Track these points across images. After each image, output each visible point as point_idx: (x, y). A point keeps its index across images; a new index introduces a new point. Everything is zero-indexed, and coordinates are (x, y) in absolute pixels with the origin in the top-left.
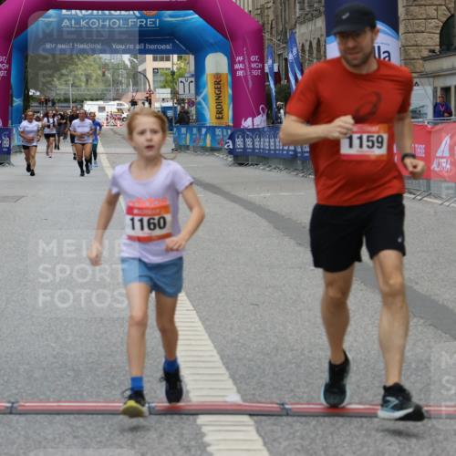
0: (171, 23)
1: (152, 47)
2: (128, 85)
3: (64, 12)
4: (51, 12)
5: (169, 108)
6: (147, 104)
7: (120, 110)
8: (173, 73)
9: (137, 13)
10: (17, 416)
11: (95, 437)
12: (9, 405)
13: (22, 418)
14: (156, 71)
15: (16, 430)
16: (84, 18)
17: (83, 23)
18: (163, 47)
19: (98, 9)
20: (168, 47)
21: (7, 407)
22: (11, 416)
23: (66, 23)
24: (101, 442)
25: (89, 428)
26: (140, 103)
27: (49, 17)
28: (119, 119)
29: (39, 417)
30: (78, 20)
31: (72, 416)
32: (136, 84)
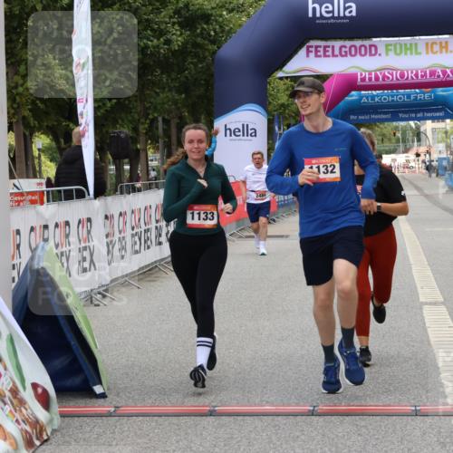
0: (443, 96)
1: (429, 115)
2: (413, 141)
3: (363, 92)
4: (353, 93)
5: (445, 159)
6: (428, 155)
7: (408, 161)
8: (446, 133)
9: (417, 90)
10: (318, 417)
11: (374, 435)
12: (312, 408)
13: (321, 419)
14: (434, 130)
15: (315, 429)
16: (377, 96)
17: (377, 99)
18: (438, 114)
19: (387, 89)
20: (441, 114)
21: (309, 411)
22: (313, 417)
23: (364, 100)
24: (378, 439)
25: (370, 427)
26: (422, 155)
27: (352, 96)
28: (407, 168)
29: (333, 418)
30: (373, 97)
31: (357, 417)
32: (419, 140)
